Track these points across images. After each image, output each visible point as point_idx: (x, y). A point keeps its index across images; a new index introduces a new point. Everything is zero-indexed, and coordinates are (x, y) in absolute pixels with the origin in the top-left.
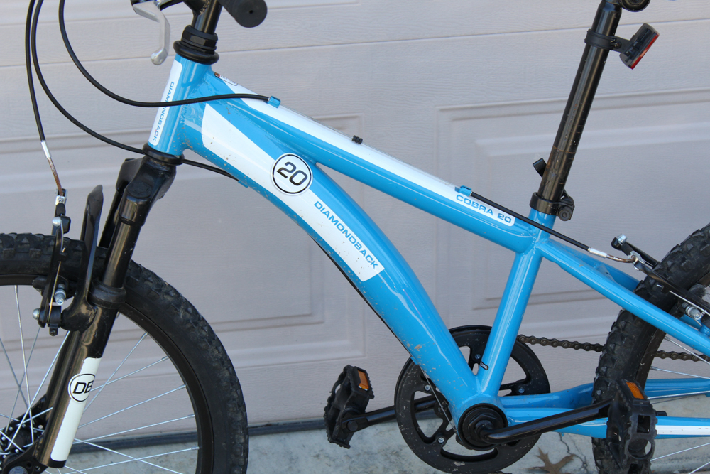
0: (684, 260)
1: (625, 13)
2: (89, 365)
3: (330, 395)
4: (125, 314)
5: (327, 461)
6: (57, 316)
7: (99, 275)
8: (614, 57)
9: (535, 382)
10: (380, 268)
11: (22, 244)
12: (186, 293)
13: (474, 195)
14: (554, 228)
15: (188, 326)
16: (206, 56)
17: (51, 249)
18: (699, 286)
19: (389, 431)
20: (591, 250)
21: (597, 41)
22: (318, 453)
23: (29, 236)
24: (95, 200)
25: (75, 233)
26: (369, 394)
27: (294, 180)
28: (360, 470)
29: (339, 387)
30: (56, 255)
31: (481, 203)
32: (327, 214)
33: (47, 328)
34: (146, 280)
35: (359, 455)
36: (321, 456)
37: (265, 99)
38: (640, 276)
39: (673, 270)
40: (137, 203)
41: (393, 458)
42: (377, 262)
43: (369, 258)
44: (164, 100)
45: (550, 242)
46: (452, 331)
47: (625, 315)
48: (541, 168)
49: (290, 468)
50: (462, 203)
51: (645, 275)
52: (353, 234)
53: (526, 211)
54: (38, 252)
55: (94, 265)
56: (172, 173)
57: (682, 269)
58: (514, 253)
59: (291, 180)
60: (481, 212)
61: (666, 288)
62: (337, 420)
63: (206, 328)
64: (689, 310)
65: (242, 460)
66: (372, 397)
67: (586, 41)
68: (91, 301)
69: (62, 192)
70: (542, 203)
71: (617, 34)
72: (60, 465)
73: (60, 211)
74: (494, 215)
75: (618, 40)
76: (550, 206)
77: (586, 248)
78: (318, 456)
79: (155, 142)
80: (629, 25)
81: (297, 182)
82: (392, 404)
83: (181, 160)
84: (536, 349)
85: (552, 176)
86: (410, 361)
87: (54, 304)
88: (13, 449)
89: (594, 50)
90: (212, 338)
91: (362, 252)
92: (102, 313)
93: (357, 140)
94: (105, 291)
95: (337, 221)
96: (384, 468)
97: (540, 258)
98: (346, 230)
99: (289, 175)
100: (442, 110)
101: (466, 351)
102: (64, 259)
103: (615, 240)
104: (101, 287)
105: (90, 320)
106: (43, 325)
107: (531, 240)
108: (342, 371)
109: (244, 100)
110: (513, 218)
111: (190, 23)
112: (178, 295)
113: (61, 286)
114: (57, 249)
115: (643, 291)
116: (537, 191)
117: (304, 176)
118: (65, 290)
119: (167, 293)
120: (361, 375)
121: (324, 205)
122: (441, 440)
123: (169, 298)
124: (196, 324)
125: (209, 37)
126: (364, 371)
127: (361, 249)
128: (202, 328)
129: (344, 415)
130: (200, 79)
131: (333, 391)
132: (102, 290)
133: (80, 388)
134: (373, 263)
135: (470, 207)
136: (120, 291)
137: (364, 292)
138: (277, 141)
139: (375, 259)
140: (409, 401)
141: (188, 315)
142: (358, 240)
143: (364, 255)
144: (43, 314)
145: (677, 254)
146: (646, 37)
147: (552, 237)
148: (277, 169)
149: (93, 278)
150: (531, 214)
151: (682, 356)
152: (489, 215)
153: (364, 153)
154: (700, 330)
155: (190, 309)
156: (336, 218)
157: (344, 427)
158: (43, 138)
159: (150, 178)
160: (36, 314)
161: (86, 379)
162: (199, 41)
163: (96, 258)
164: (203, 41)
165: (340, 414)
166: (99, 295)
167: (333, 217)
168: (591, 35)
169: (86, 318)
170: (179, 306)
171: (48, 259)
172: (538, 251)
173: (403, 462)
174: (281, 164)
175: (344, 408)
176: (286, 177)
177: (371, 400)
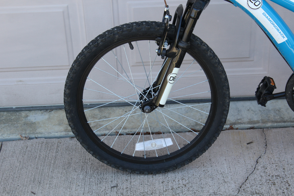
2: (175, 70)
3: (258, 87)
4: (188, 53)
5: (252, 112)
6: (165, 52)
7: (181, 37)
10: (286, 39)
11: (153, 25)
12: (211, 46)
15: (211, 58)
17: (164, 27)
19: (275, 102)
22: (249, 109)
23: (155, 22)
25: (172, 22)
26: (275, 87)
27: (255, 4)
28: (265, 116)
29: (262, 84)
30: (165, 30)
32: (267, 17)
33: (160, 56)
34: (197, 40)
35: (264, 110)
36: (250, 110)
40: (197, 11)
41: (277, 112)
42: (285, 36)
43: (282, 35)
49: (238, 114)
52: (276, 26)
54: (158, 28)
55: (179, 34)
59: (254, 4)
62: (261, 96)
63: (217, 59)
65: (227, 108)
66: (276, 88)
68: (177, 47)
69: (167, 6)
72: (162, 106)
78: (249, 110)
81: (257, 5)
82: (284, 91)
87: (164, 48)
88: (145, 100)
90: (219, 63)
91: (279, 32)
92: (181, 52)
94: (183, 43)
95: (271, 20)
96: (274, 116)
98: (274, 24)
99: (254, 2)
102: (168, 31)
104: (182, 42)
105: (176, 54)
106: (159, 55)
108: (263, 78)
112: (208, 46)
113: (166, 41)
114: (166, 27)
117: (259, 3)
118: (167, 42)
119: (204, 45)
120: (271, 80)
121: (266, 14)
123: (205, 47)
124: (214, 57)
126: (272, 79)
127: (279, 31)
128: (216, 59)
129: (264, 94)
131: (259, 86)
132: (182, 43)
133: (171, 79)
134: (283, 37)
136: (188, 44)
137: (278, 48)
139: (284, 35)
140: (291, 90)
141: (211, 54)
142: (278, 28)
143: (280, 33)
144: (160, 51)
149: (179, 38)
155: (212, 52)
156: (271, 19)
157: (265, 99)
159: (201, 2)
160: (157, 51)
161: (174, 76)
165: (263, 94)
166: (181, 45)
167: (269, 19)
169: (175, 53)
170: (208, 50)
171: (162, 31)
173: (281, 114)
175: (264, 92)
176: (252, 3)
177: (275, 89)
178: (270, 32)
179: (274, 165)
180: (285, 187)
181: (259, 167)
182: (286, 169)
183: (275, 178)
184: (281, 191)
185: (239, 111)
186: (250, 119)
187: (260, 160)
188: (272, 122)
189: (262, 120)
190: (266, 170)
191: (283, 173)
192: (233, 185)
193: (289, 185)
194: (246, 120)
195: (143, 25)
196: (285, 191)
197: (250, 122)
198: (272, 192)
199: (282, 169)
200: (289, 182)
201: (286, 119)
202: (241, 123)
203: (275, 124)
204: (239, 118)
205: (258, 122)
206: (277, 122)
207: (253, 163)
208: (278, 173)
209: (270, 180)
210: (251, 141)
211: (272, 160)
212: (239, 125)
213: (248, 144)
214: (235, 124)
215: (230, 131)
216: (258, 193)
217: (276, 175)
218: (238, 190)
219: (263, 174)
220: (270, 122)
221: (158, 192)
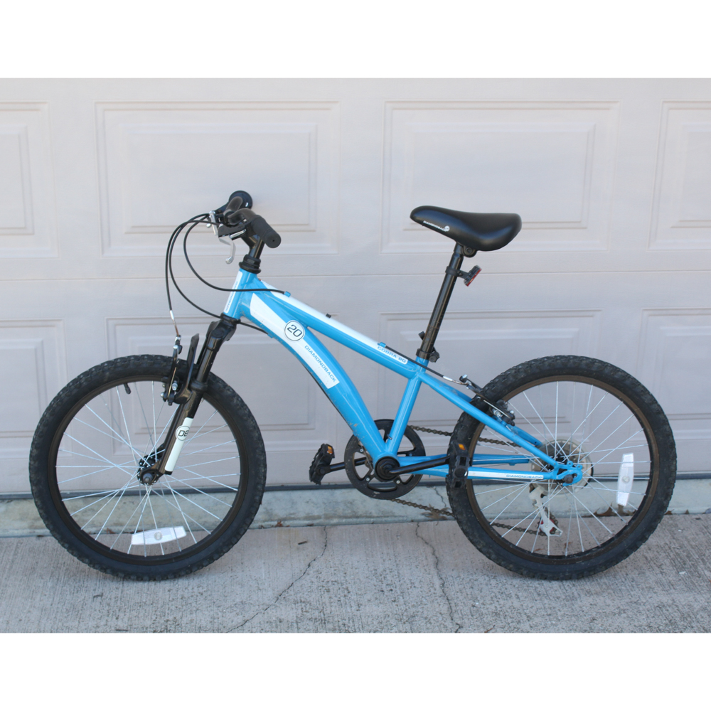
0: (494, 386)
1: (465, 258)
2: (187, 421)
3: (313, 460)
4: (205, 398)
5: (312, 505)
6: (172, 397)
7: (194, 377)
8: (460, 281)
9: (419, 450)
10: (337, 382)
11: (157, 360)
12: (238, 391)
13: (387, 347)
14: (428, 366)
15: (238, 407)
16: (255, 269)
17: (171, 363)
18: (501, 401)
20: (444, 377)
21: (451, 272)
23: (161, 356)
24: (195, 340)
25: (184, 356)
26: (333, 456)
29: (317, 455)
30: (174, 364)
31: (390, 351)
32: (311, 352)
33: (167, 402)
34: (218, 382)
37: (283, 293)
38: (472, 395)
39: (488, 392)
40: (216, 339)
41: (349, 505)
42: (336, 378)
43: (332, 376)
44: (233, 288)
45: (426, 375)
46: (376, 422)
47: (465, 414)
48: (422, 336)
50: (381, 351)
51: (475, 394)
53: (414, 357)
54: (165, 364)
55: (192, 373)
56: (234, 328)
57: (492, 391)
58: (407, 379)
59: (294, 334)
60: (390, 356)
61: (482, 399)
63: (247, 409)
64: (495, 412)
66: (334, 457)
67: (446, 272)
68: (190, 388)
69: (179, 335)
70: (422, 354)
71: (461, 269)
72: (169, 473)
73: (178, 343)
74: (397, 358)
75: (461, 272)
76: (426, 355)
77: (442, 376)
78: (308, 502)
79: (226, 312)
80: (467, 265)
81: (297, 335)
82: (343, 461)
83: (239, 322)
84: (419, 433)
85: (427, 340)
86: (353, 436)
87: (172, 390)
88: (146, 465)
89: (450, 276)
92: (195, 396)
93: (329, 316)
94: (197, 384)
95: (316, 356)
96: (343, 509)
97: (420, 382)
99: (293, 331)
100: (382, 314)
101: (382, 432)
102: (177, 368)
103: (461, 377)
104: (196, 382)
105: (189, 399)
106: (165, 400)
107: (415, 373)
108: (320, 447)
109: (273, 293)
110: (407, 360)
111: (247, 253)
112: (234, 391)
113: (175, 381)
115: (474, 402)
116: (419, 347)
117: (300, 333)
118: (177, 383)
119: (229, 390)
120: (329, 448)
121: (310, 348)
122: (368, 479)
123: (229, 393)
125: (257, 260)
126: (331, 447)
127: (328, 372)
129: (318, 466)
130: (251, 281)
131: (315, 458)
133: (182, 433)
134: (333, 379)
135: (384, 353)
136: (205, 385)
137: (329, 395)
138: (288, 314)
140: (351, 459)
142: (327, 367)
143: (329, 374)
144: (166, 395)
145: (491, 385)
146: (476, 271)
147: (427, 371)
148: (287, 327)
149: (192, 377)
150: (417, 359)
151: (496, 442)
152: (394, 358)
153: (331, 323)
154: (501, 423)
155: (239, 399)
156: (316, 354)
157: (318, 472)
158: (171, 309)
159: (223, 329)
160: (162, 395)
161: (186, 429)
162: (251, 262)
163: (194, 369)
164: (253, 262)
165: (316, 467)
166: (194, 386)
167: (314, 354)
168: (448, 268)
169: (186, 398)
170: (234, 396)
171: (170, 368)
172: (419, 378)
174: (289, 326)
175: (319, 463)
176: (291, 332)
177: (333, 459)
178: (316, 372)
179: (332, 569)
180: (343, 595)
181: (311, 572)
182: (348, 573)
183: (330, 583)
184: (337, 599)
185: (293, 503)
186: (308, 514)
187: (314, 563)
188: (340, 517)
189: (325, 514)
190: (320, 575)
191: (342, 578)
192: (270, 593)
193: (349, 592)
194: (302, 515)
195: (143, 359)
196: (342, 599)
197: (307, 518)
198: (324, 600)
199: (342, 574)
200: (349, 589)
201: (360, 513)
202: (294, 519)
203: (344, 520)
204: (292, 512)
205: (319, 517)
206: (346, 517)
207: (303, 566)
208: (336, 579)
209: (323, 587)
210: (304, 540)
211: (331, 563)
212: (291, 522)
213: (299, 544)
214: (285, 519)
215: (276, 528)
216: (304, 602)
217: (333, 580)
218: (276, 599)
219: (314, 580)
220: (335, 518)
221: (161, 602)
